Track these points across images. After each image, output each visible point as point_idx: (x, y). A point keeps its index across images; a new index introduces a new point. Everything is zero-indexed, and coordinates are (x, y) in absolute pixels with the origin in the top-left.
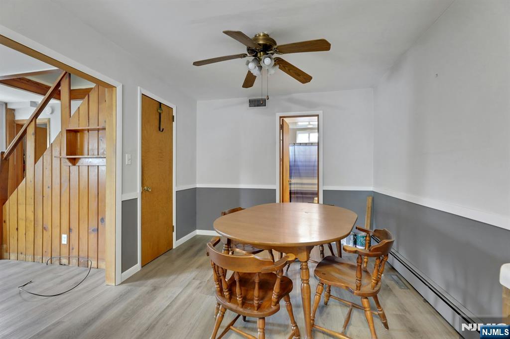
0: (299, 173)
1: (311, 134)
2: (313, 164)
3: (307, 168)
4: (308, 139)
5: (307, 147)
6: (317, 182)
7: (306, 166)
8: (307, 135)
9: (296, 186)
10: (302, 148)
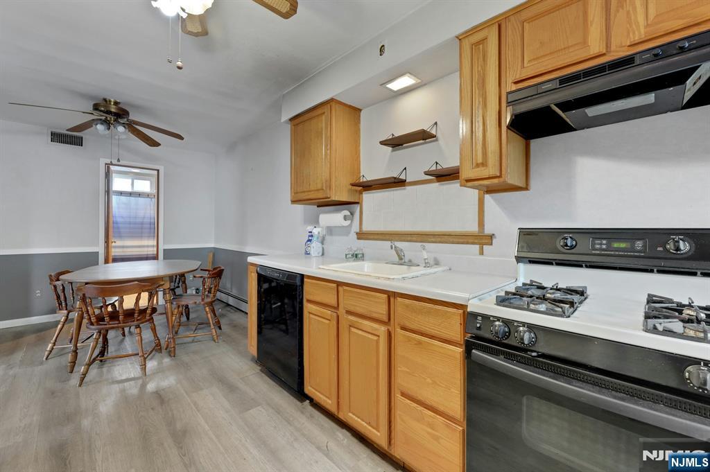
0: (119, 233)
1: (135, 181)
2: (141, 221)
3: (132, 225)
4: (131, 187)
5: (132, 199)
6: (155, 244)
7: (130, 223)
8: (130, 181)
9: (117, 250)
10: (123, 199)
